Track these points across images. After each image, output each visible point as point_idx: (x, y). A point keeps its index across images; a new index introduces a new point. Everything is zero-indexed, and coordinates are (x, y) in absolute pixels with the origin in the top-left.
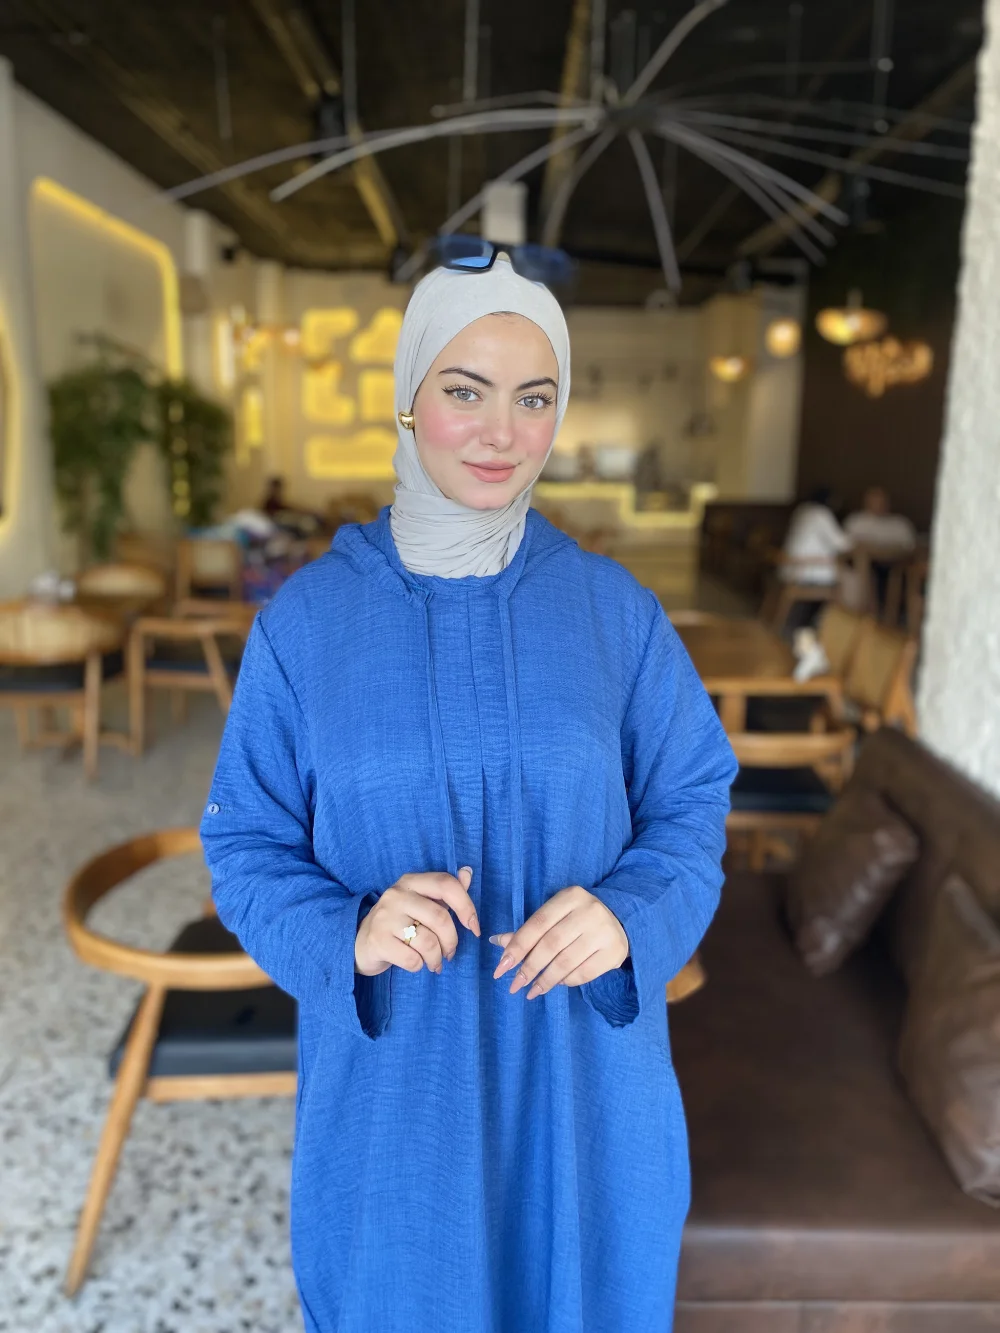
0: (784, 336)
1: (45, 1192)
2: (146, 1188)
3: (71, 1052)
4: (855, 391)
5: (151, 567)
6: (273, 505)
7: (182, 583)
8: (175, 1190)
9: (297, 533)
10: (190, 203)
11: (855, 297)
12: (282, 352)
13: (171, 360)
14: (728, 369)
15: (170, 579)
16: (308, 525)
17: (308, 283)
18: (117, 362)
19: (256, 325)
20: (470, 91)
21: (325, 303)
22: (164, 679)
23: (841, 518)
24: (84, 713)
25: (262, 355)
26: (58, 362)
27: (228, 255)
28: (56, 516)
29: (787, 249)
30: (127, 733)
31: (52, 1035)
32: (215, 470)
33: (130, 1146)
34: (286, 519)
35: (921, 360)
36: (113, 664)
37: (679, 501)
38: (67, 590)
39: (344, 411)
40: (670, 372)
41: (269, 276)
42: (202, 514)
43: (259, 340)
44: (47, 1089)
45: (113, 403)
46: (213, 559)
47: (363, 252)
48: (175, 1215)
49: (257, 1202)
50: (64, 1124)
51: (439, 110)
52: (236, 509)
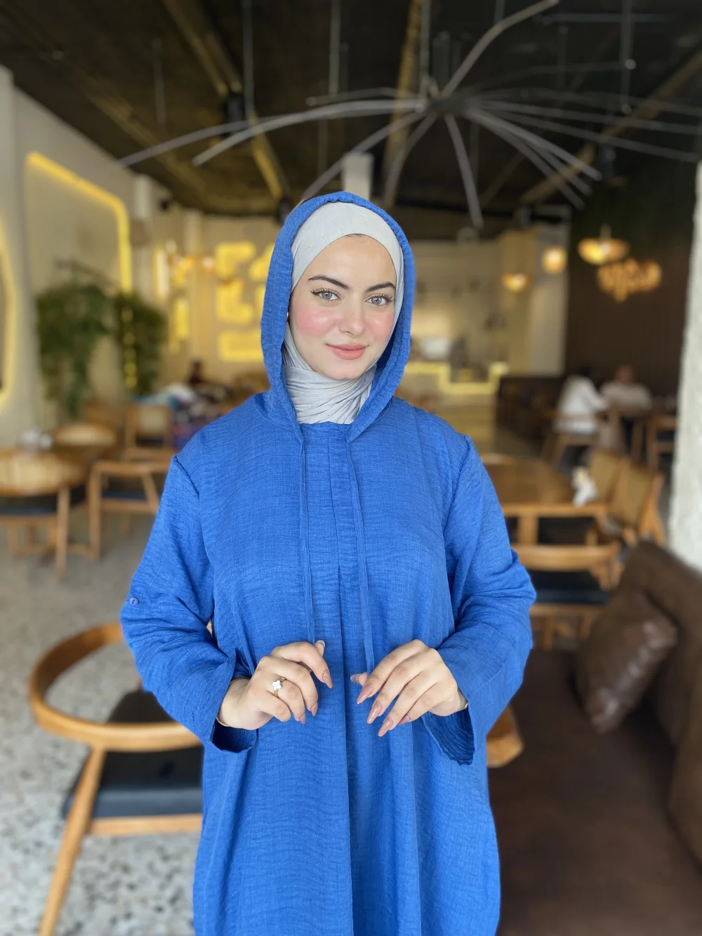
0: (555, 259)
1: (16, 902)
2: (92, 898)
3: (38, 789)
4: (606, 298)
5: (106, 425)
6: (195, 380)
7: (130, 436)
8: (114, 901)
9: (211, 400)
10: (137, 169)
11: (606, 231)
12: (201, 273)
13: (124, 278)
14: (516, 282)
15: (120, 434)
16: (219, 394)
17: (220, 225)
18: (85, 280)
19: (182, 252)
20: (334, 86)
21: (232, 239)
22: (116, 505)
23: (598, 386)
24: (57, 530)
25: (188, 275)
26: (44, 280)
27: (164, 206)
28: (41, 388)
29: (557, 198)
30: (87, 544)
31: (26, 775)
32: (155, 356)
33: (80, 864)
34: (204, 390)
35: (652, 276)
36: (78, 495)
37: (481, 375)
38: (46, 442)
39: (246, 315)
40: (474, 285)
41: (193, 220)
42: (145, 386)
43: (185, 265)
44: (20, 818)
45: (82, 309)
46: (152, 418)
47: (258, 203)
48: (114, 921)
49: (176, 911)
50: (31, 846)
51: (312, 101)
52: (168, 382)
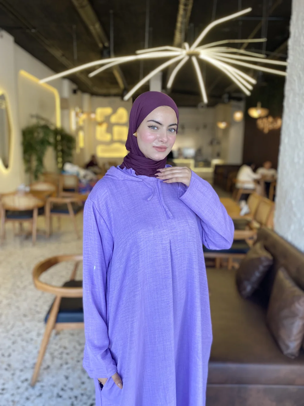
0: (239, 116)
4: (260, 132)
5: (53, 183)
7: (61, 187)
11: (259, 104)
12: (90, 120)
13: (58, 122)
14: (222, 125)
15: (57, 187)
17: (98, 100)
18: (42, 123)
19: (83, 112)
20: (147, 45)
21: (103, 106)
22: (56, 215)
24: (32, 225)
25: (84, 121)
27: (75, 92)
28: (23, 167)
32: (70, 155)
35: (279, 123)
37: (207, 164)
38: (28, 189)
39: (108, 137)
40: (205, 126)
41: (86, 97)
43: (83, 117)
45: (40, 135)
46: (70, 181)
47: (114, 91)
48: (61, 365)
51: (138, 52)
